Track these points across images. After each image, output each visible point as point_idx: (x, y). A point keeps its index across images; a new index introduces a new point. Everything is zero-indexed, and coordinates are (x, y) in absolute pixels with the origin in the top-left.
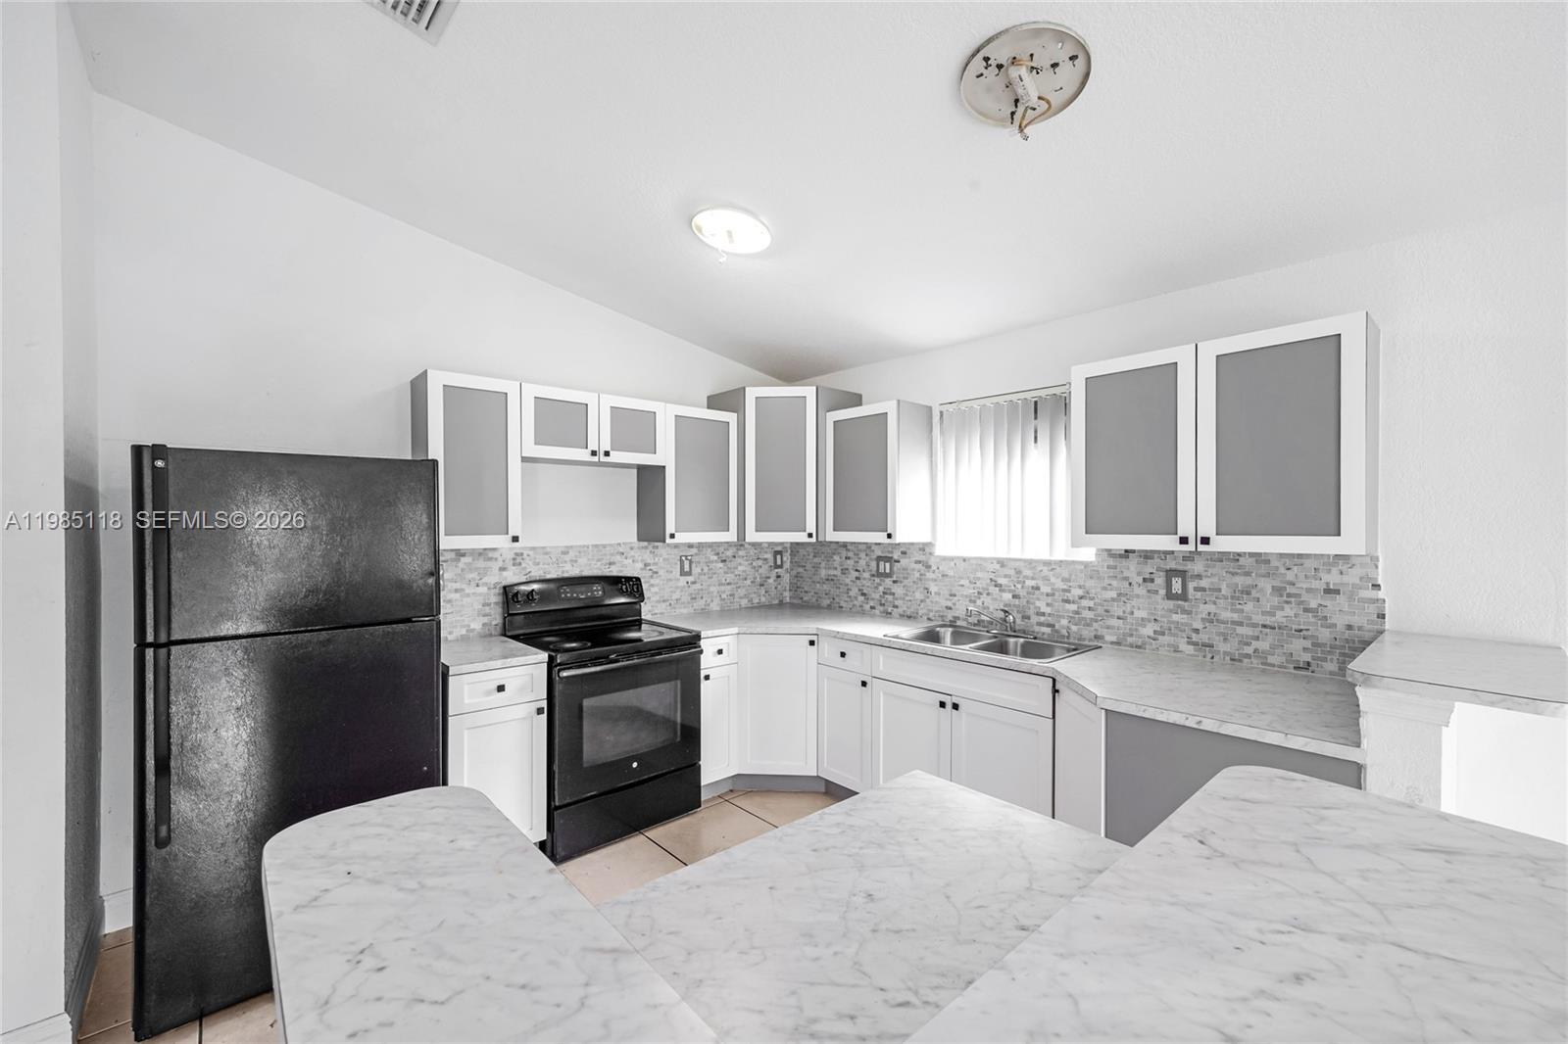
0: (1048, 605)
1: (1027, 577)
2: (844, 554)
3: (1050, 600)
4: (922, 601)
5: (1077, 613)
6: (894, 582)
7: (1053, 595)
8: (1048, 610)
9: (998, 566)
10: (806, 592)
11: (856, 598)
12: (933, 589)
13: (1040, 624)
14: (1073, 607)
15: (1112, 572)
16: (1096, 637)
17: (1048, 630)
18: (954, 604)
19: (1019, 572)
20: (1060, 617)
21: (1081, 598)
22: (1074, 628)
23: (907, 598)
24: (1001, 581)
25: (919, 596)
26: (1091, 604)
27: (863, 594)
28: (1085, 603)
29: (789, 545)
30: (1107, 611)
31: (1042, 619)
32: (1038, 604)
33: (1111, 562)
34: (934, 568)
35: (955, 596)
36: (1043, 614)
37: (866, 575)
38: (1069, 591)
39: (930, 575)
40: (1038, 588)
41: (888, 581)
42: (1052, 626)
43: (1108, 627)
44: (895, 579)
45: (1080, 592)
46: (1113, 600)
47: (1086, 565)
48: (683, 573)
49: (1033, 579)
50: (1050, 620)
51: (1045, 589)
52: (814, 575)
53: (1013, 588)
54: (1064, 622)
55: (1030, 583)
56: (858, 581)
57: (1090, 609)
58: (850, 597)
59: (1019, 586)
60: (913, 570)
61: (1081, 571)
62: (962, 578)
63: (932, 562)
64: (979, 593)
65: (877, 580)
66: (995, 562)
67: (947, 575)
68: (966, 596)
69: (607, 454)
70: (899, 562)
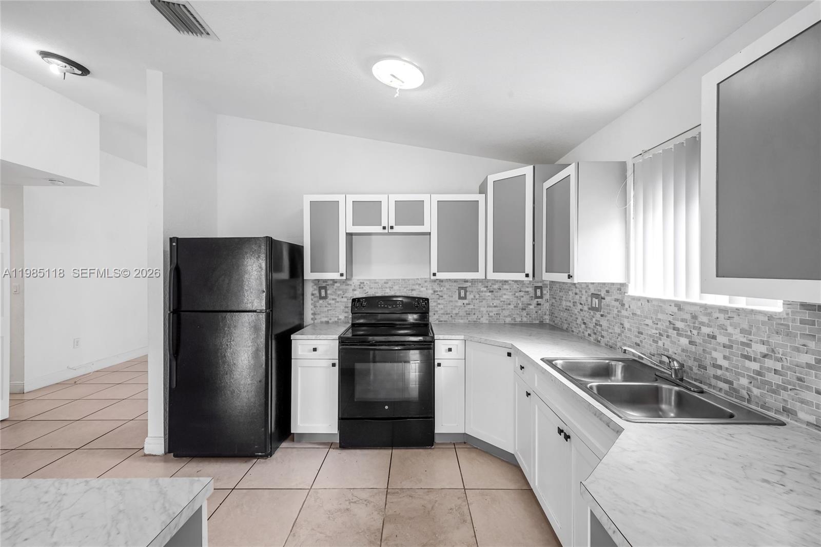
0: (725, 358)
1: (702, 324)
2: (575, 290)
3: (727, 352)
4: (619, 335)
5: (759, 373)
6: (602, 316)
7: (731, 347)
8: (725, 364)
9: (675, 309)
10: (556, 317)
11: (580, 325)
12: (627, 325)
13: (717, 378)
14: (755, 366)
15: (807, 329)
16: (785, 410)
17: (725, 386)
18: (641, 341)
19: (695, 317)
20: (738, 374)
21: (765, 356)
22: (756, 392)
23: (610, 331)
24: (679, 325)
25: (617, 330)
26: (778, 366)
27: (585, 323)
28: (769, 363)
29: (548, 283)
30: (800, 379)
31: (719, 372)
32: (715, 354)
33: (807, 315)
34: (627, 306)
35: (642, 334)
36: (720, 367)
37: (586, 308)
38: (749, 346)
39: (624, 313)
40: (714, 337)
41: (598, 314)
42: (730, 383)
43: (803, 402)
44: (602, 313)
45: (763, 349)
46: (809, 366)
47: (771, 317)
48: (460, 298)
49: (709, 326)
50: (728, 375)
51: (722, 339)
52: (560, 305)
53: (689, 333)
54: (744, 381)
55: (705, 330)
56: (582, 312)
57: (776, 372)
58: (577, 324)
59: (695, 332)
60: (614, 307)
61: (763, 323)
62: (646, 317)
63: (626, 301)
64: (660, 334)
65: (592, 313)
66: (673, 305)
67: (636, 314)
68: (650, 336)
69: (392, 228)
70: (604, 299)
